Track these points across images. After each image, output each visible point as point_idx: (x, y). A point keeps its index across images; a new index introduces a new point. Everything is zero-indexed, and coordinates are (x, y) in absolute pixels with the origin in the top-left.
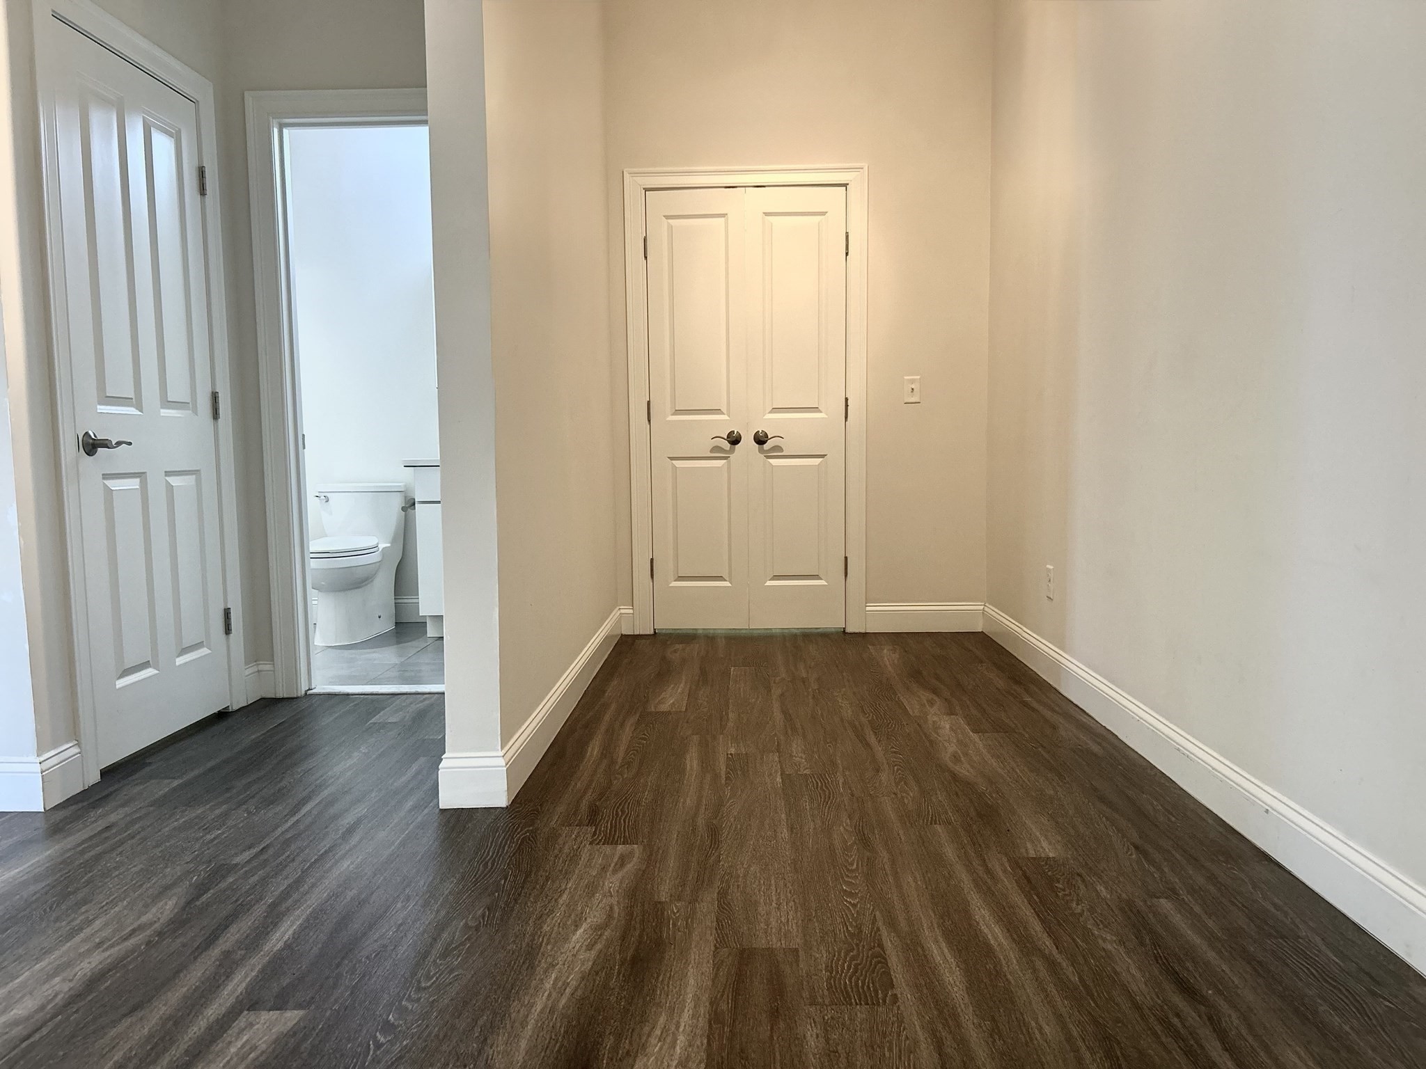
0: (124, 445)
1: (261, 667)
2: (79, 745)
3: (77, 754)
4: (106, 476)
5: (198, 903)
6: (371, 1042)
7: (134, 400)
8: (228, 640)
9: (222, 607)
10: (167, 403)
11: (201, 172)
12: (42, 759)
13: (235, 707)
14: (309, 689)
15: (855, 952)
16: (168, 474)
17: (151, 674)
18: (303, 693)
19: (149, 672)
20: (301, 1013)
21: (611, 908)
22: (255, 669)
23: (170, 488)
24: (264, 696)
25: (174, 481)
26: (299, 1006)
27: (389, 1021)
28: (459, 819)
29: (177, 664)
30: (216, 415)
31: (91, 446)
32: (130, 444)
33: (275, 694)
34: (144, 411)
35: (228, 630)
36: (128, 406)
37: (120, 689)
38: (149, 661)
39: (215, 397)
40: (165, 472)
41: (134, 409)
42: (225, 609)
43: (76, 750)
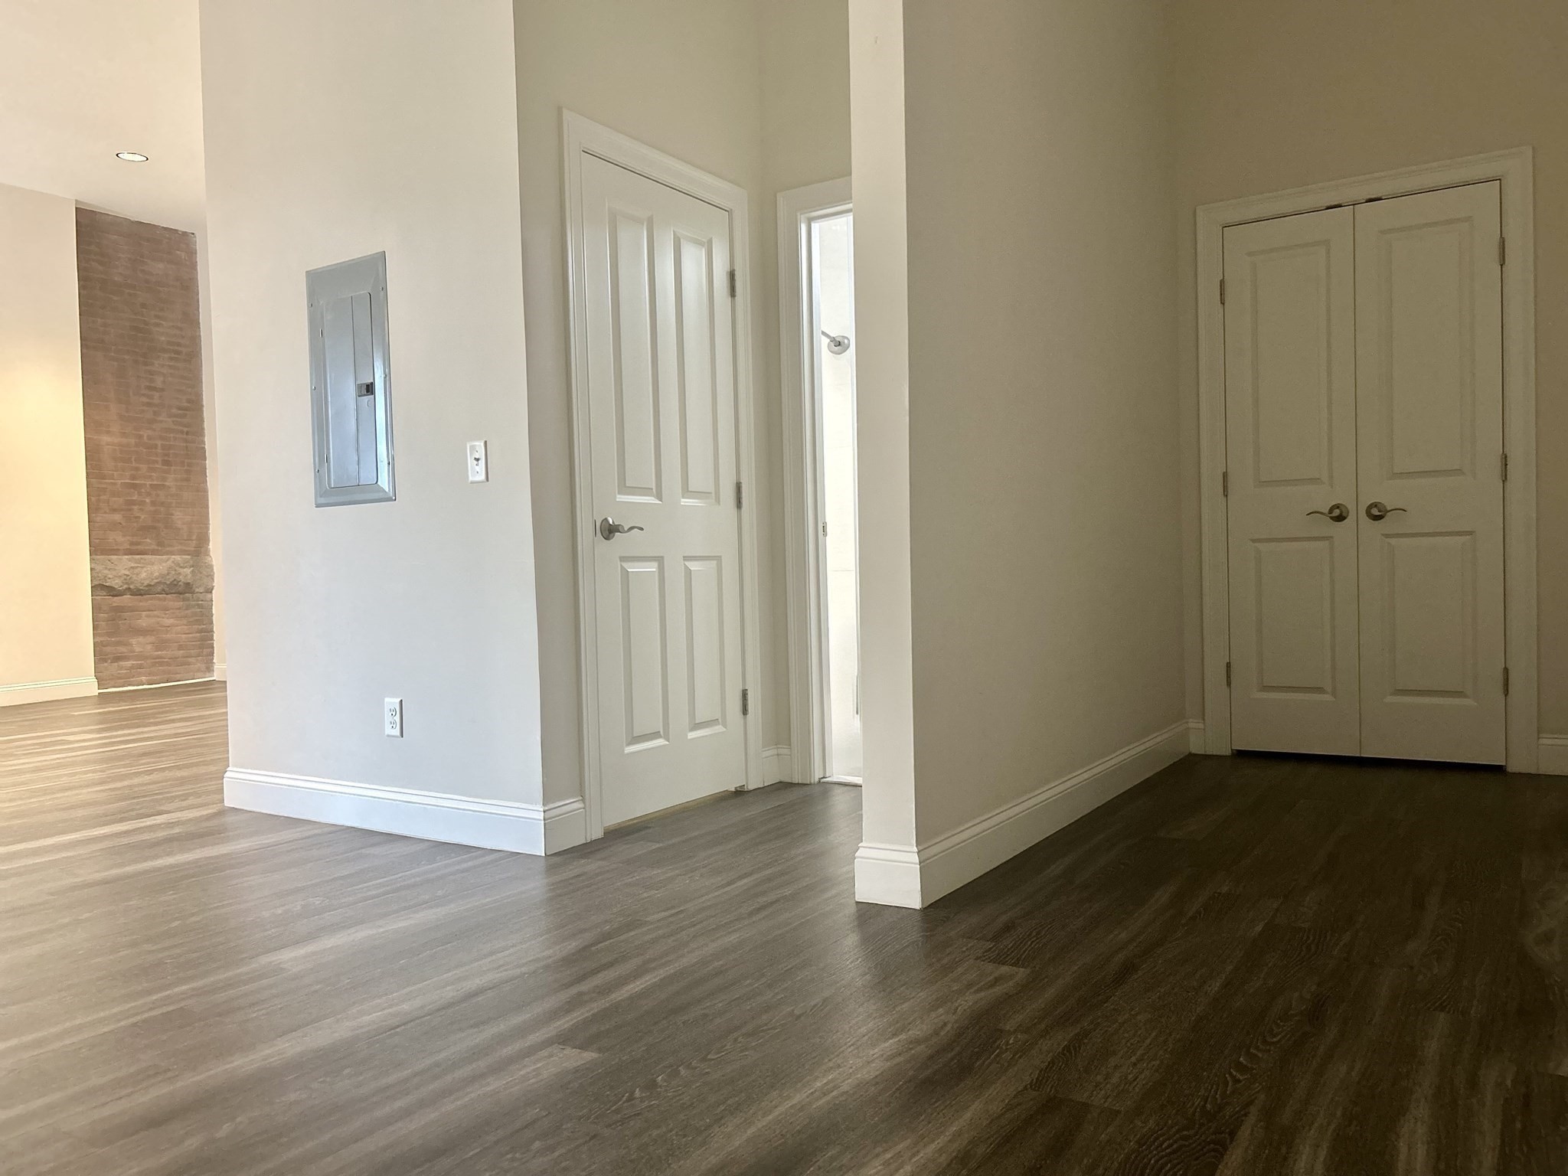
0: (636, 530)
1: (781, 751)
2: (583, 800)
3: (581, 809)
4: (623, 559)
5: (593, 948)
6: (627, 1095)
7: (654, 490)
8: (745, 719)
9: (741, 688)
10: (686, 492)
11: (732, 276)
12: (546, 808)
13: (751, 787)
14: (824, 778)
15: (1192, 1132)
16: (686, 558)
17: (662, 744)
18: (817, 780)
19: (660, 742)
20: (595, 1055)
21: (945, 1024)
22: (774, 752)
23: (688, 573)
24: (783, 780)
25: (694, 566)
26: (600, 1050)
27: (655, 1081)
28: (869, 913)
29: (689, 737)
30: (739, 504)
31: (609, 531)
32: (642, 529)
33: (792, 778)
34: (663, 500)
35: (745, 711)
36: (649, 496)
37: (628, 754)
38: (659, 732)
39: (738, 488)
40: (684, 557)
41: (653, 498)
42: (743, 691)
43: (581, 805)
